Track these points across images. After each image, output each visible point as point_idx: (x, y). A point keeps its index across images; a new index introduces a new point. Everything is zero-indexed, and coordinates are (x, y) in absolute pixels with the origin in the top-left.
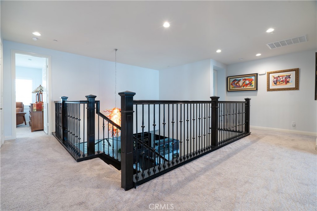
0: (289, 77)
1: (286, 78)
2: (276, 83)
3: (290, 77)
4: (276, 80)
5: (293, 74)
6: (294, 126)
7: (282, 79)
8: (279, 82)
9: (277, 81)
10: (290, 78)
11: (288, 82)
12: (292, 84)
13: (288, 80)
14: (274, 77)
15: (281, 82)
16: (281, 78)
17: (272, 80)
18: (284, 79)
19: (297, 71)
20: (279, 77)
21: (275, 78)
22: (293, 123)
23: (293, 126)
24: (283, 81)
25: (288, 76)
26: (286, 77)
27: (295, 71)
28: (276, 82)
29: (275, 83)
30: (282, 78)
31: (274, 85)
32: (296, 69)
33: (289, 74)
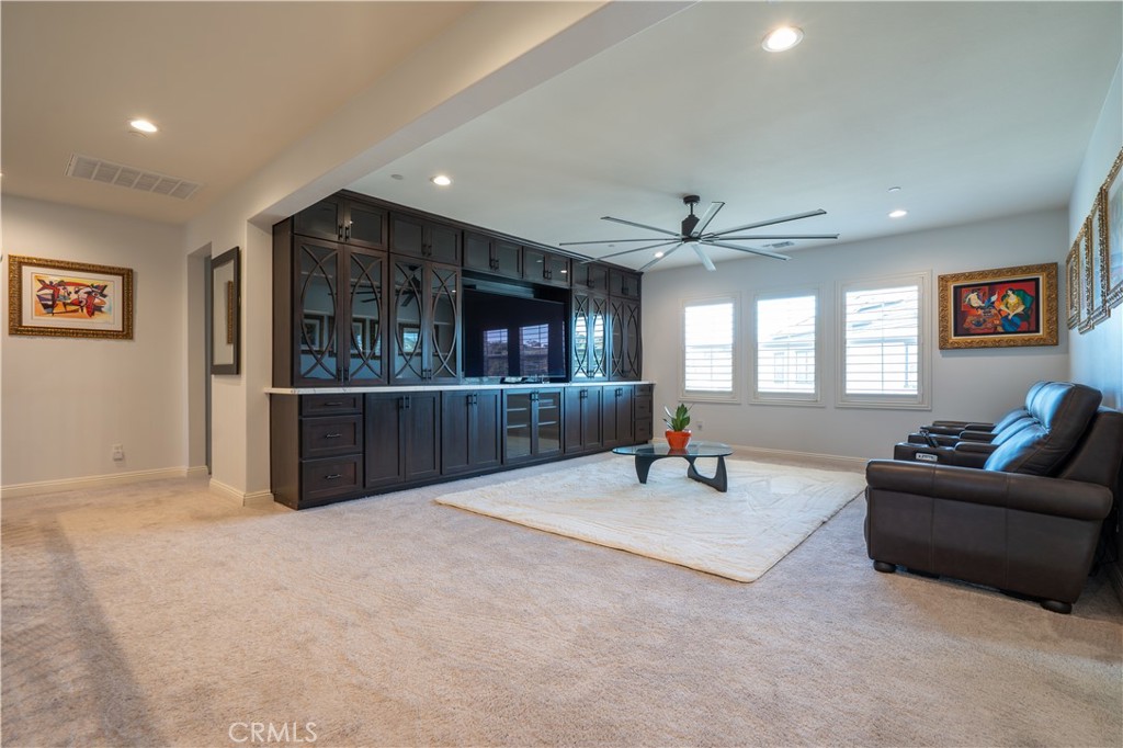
0: (101, 290)
1: (89, 293)
2: (53, 306)
3: (105, 292)
4: (53, 295)
5: (114, 285)
6: (120, 459)
7: (74, 297)
8: (65, 305)
9: (54, 300)
10: (105, 296)
11: (99, 309)
12: (110, 318)
13: (97, 301)
14: (41, 281)
15: (72, 304)
16: (71, 289)
17: (35, 293)
18: (82, 295)
19: (127, 276)
20: (61, 283)
21: (45, 286)
22: (117, 448)
23: (116, 460)
24: (77, 303)
25: (96, 287)
26: (89, 289)
27: (123, 275)
28: (50, 303)
29: (46, 306)
30: (76, 292)
31: (41, 315)
32: (123, 269)
33: (102, 284)
